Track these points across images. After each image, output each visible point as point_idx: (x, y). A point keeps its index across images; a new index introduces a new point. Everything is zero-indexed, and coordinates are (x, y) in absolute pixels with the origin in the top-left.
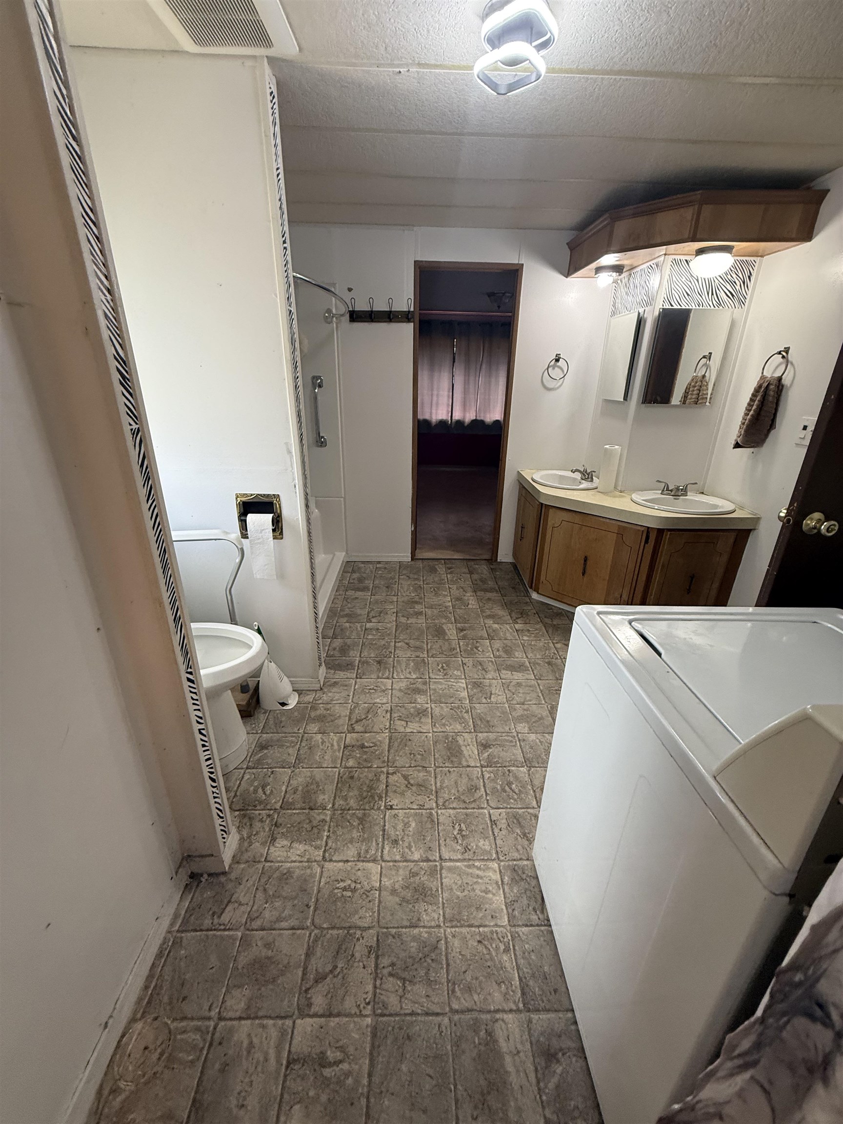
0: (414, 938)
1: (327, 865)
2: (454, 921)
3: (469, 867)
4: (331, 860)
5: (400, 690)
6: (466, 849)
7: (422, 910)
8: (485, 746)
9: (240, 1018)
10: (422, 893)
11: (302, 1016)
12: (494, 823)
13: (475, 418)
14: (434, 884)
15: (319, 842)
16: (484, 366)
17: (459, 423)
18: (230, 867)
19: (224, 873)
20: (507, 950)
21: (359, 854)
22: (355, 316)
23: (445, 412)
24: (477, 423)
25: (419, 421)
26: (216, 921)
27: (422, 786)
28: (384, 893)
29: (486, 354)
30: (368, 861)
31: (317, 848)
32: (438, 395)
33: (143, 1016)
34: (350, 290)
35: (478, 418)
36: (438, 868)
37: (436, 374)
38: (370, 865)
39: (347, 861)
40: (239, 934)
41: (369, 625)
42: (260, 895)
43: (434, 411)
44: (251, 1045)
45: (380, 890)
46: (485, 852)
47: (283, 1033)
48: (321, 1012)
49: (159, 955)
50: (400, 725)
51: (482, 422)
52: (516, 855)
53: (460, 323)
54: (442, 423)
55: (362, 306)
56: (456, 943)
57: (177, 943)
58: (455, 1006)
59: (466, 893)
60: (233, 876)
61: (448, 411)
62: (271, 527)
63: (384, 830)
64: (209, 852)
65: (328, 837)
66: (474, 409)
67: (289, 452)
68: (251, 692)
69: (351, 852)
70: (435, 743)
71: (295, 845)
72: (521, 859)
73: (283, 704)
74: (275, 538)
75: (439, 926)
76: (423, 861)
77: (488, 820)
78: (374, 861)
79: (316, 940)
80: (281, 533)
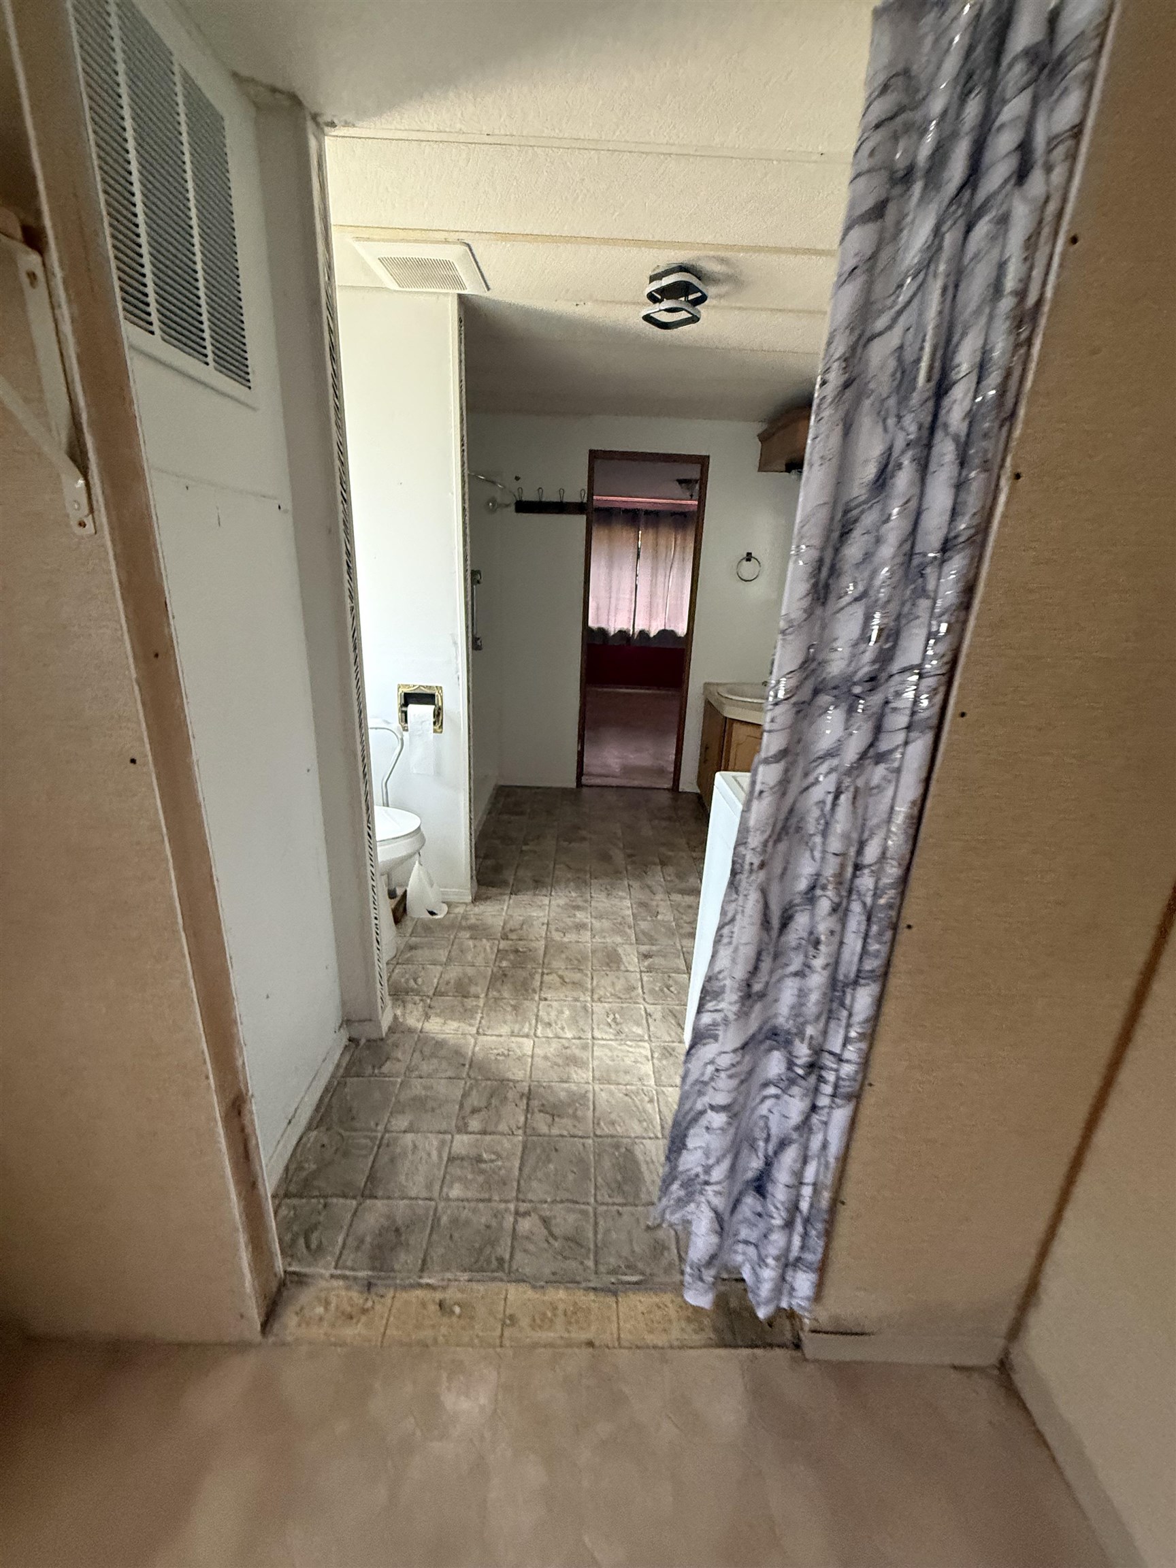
0: (563, 1089)
1: (481, 1038)
2: (605, 1080)
3: (621, 1045)
4: (484, 1035)
5: (558, 906)
6: (619, 1032)
7: (572, 1072)
8: (646, 956)
9: (405, 1132)
10: (573, 1061)
11: (459, 1131)
12: (648, 1015)
13: (663, 628)
14: (585, 1055)
15: (472, 1021)
16: (676, 565)
17: (643, 634)
18: (387, 1035)
19: (382, 1039)
20: (651, 1101)
21: (513, 1032)
22: (523, 507)
23: (626, 619)
24: (665, 634)
25: (591, 630)
26: (376, 1071)
27: (576, 985)
28: (536, 1059)
29: (678, 549)
30: (522, 1036)
31: (471, 1025)
32: (618, 599)
33: (317, 1127)
34: (517, 478)
35: (667, 628)
36: (590, 1045)
37: (615, 573)
38: (525, 1040)
39: (501, 1036)
40: (399, 1080)
41: (524, 848)
42: (417, 1054)
43: (612, 619)
44: (415, 1147)
45: (532, 1057)
46: (639, 1035)
47: (443, 1143)
48: (476, 1130)
49: (326, 1090)
50: (557, 936)
51: (672, 632)
52: (668, 1039)
53: (647, 513)
54: (622, 634)
55: (530, 496)
56: (603, 1094)
57: (342, 1084)
58: (598, 1132)
59: (616, 1062)
60: (389, 1042)
61: (629, 618)
62: (432, 720)
63: (537, 1016)
64: (368, 1017)
65: (482, 1018)
66: (662, 616)
67: (455, 643)
68: (398, 899)
69: (505, 1030)
70: (593, 952)
71: (449, 1022)
72: (673, 1042)
73: (432, 913)
74: (435, 731)
75: (588, 1083)
76: (575, 1038)
77: (643, 1013)
78: (527, 1036)
79: (471, 1088)
80: (441, 727)
